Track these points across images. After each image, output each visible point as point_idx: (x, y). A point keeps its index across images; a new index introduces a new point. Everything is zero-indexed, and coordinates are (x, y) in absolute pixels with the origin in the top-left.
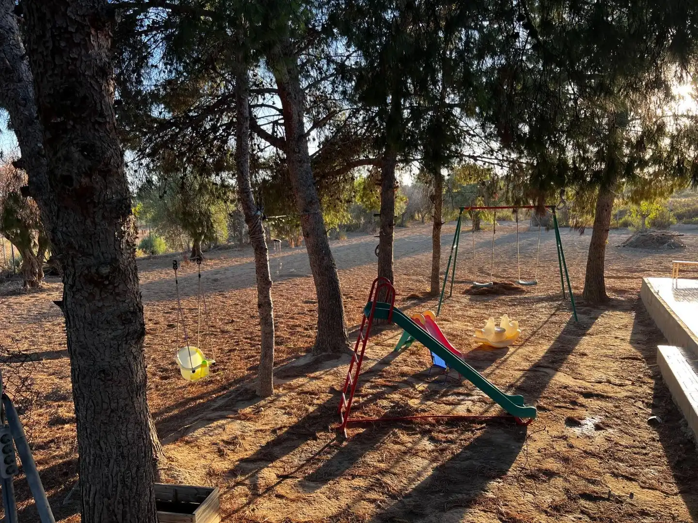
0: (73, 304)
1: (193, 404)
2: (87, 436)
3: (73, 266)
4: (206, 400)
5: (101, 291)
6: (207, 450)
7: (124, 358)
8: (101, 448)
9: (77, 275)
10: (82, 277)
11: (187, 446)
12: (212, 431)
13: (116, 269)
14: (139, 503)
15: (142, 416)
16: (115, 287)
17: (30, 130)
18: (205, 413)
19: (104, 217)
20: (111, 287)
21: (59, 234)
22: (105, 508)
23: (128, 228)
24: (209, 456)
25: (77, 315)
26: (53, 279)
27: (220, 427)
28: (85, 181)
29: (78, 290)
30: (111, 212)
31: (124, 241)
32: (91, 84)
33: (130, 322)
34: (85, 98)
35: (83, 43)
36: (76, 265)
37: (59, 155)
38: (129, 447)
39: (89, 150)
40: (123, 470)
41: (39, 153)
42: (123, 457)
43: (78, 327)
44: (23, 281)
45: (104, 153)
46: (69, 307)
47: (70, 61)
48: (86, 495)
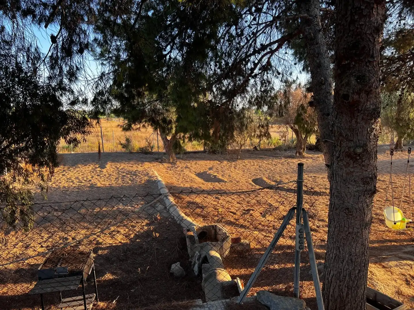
0: (337, 168)
1: (389, 244)
2: (333, 243)
3: (340, 147)
4: (398, 244)
5: (354, 163)
6: (397, 277)
7: (361, 205)
8: (340, 252)
9: (342, 151)
10: (344, 153)
11: (384, 269)
12: (402, 265)
13: (365, 151)
14: (357, 292)
15: (366, 242)
16: (363, 161)
17: (318, 70)
18: (397, 252)
19: (363, 119)
20: (360, 161)
21: (336, 128)
22: (337, 285)
23: (376, 126)
24: (398, 281)
25: (338, 174)
26: (310, 152)
27: (409, 265)
28: (356, 97)
29: (341, 160)
30: (368, 116)
31: (373, 134)
32: (369, 38)
33: (368, 183)
34: (364, 47)
35: (368, 14)
36: (342, 145)
37: (344, 82)
38: (356, 257)
39: (361, 79)
40: (350, 269)
41: (321, 83)
42: (352, 261)
43: (338, 181)
44: (295, 151)
45: (370, 80)
46: (334, 169)
47: (359, 26)
48: (327, 274)
